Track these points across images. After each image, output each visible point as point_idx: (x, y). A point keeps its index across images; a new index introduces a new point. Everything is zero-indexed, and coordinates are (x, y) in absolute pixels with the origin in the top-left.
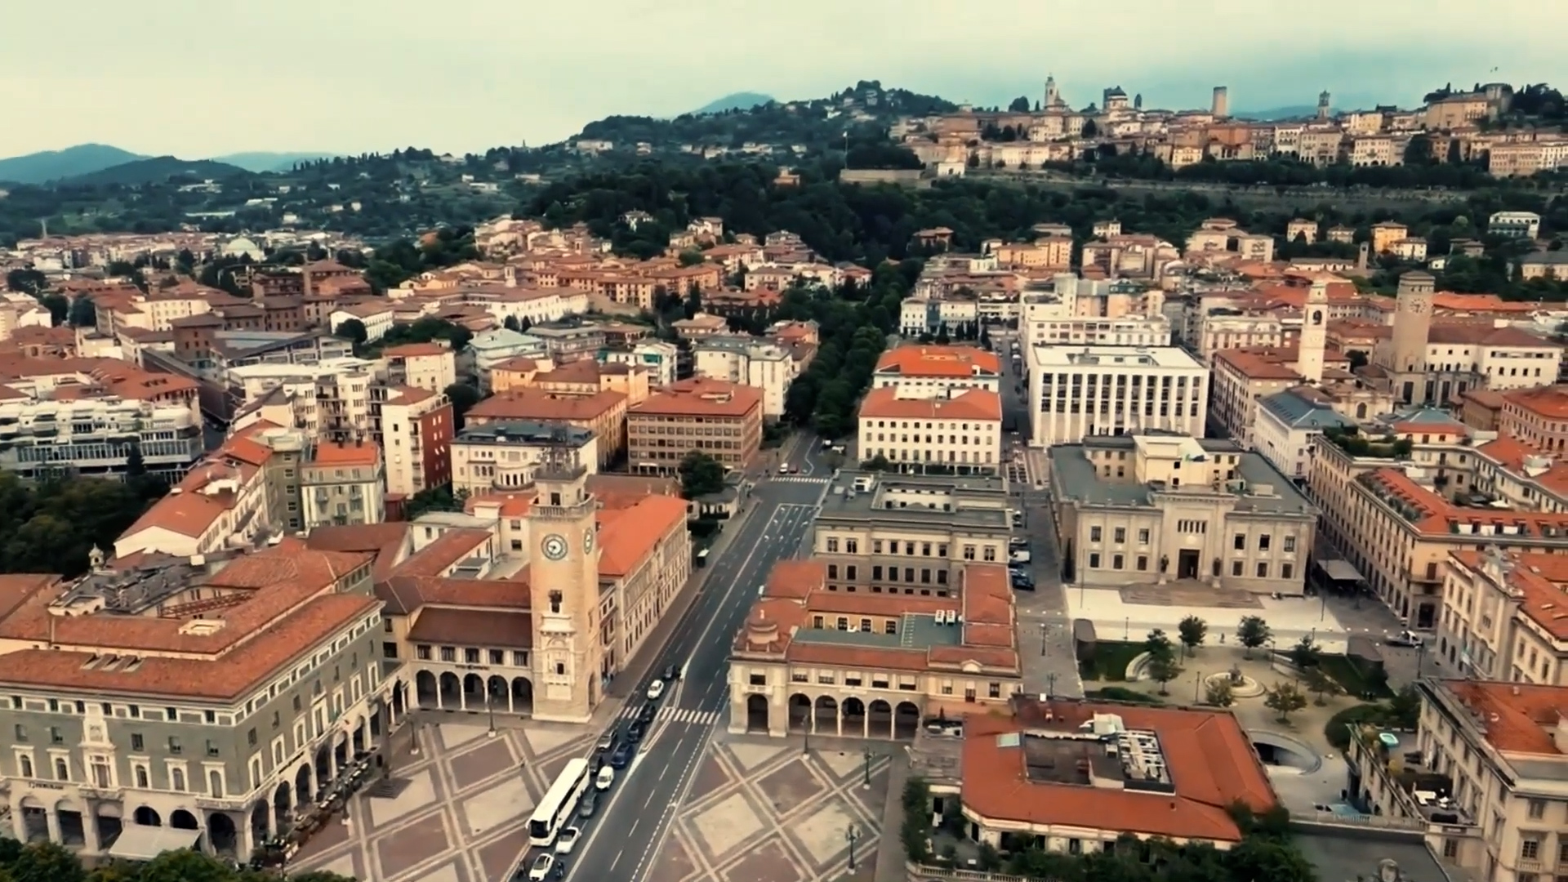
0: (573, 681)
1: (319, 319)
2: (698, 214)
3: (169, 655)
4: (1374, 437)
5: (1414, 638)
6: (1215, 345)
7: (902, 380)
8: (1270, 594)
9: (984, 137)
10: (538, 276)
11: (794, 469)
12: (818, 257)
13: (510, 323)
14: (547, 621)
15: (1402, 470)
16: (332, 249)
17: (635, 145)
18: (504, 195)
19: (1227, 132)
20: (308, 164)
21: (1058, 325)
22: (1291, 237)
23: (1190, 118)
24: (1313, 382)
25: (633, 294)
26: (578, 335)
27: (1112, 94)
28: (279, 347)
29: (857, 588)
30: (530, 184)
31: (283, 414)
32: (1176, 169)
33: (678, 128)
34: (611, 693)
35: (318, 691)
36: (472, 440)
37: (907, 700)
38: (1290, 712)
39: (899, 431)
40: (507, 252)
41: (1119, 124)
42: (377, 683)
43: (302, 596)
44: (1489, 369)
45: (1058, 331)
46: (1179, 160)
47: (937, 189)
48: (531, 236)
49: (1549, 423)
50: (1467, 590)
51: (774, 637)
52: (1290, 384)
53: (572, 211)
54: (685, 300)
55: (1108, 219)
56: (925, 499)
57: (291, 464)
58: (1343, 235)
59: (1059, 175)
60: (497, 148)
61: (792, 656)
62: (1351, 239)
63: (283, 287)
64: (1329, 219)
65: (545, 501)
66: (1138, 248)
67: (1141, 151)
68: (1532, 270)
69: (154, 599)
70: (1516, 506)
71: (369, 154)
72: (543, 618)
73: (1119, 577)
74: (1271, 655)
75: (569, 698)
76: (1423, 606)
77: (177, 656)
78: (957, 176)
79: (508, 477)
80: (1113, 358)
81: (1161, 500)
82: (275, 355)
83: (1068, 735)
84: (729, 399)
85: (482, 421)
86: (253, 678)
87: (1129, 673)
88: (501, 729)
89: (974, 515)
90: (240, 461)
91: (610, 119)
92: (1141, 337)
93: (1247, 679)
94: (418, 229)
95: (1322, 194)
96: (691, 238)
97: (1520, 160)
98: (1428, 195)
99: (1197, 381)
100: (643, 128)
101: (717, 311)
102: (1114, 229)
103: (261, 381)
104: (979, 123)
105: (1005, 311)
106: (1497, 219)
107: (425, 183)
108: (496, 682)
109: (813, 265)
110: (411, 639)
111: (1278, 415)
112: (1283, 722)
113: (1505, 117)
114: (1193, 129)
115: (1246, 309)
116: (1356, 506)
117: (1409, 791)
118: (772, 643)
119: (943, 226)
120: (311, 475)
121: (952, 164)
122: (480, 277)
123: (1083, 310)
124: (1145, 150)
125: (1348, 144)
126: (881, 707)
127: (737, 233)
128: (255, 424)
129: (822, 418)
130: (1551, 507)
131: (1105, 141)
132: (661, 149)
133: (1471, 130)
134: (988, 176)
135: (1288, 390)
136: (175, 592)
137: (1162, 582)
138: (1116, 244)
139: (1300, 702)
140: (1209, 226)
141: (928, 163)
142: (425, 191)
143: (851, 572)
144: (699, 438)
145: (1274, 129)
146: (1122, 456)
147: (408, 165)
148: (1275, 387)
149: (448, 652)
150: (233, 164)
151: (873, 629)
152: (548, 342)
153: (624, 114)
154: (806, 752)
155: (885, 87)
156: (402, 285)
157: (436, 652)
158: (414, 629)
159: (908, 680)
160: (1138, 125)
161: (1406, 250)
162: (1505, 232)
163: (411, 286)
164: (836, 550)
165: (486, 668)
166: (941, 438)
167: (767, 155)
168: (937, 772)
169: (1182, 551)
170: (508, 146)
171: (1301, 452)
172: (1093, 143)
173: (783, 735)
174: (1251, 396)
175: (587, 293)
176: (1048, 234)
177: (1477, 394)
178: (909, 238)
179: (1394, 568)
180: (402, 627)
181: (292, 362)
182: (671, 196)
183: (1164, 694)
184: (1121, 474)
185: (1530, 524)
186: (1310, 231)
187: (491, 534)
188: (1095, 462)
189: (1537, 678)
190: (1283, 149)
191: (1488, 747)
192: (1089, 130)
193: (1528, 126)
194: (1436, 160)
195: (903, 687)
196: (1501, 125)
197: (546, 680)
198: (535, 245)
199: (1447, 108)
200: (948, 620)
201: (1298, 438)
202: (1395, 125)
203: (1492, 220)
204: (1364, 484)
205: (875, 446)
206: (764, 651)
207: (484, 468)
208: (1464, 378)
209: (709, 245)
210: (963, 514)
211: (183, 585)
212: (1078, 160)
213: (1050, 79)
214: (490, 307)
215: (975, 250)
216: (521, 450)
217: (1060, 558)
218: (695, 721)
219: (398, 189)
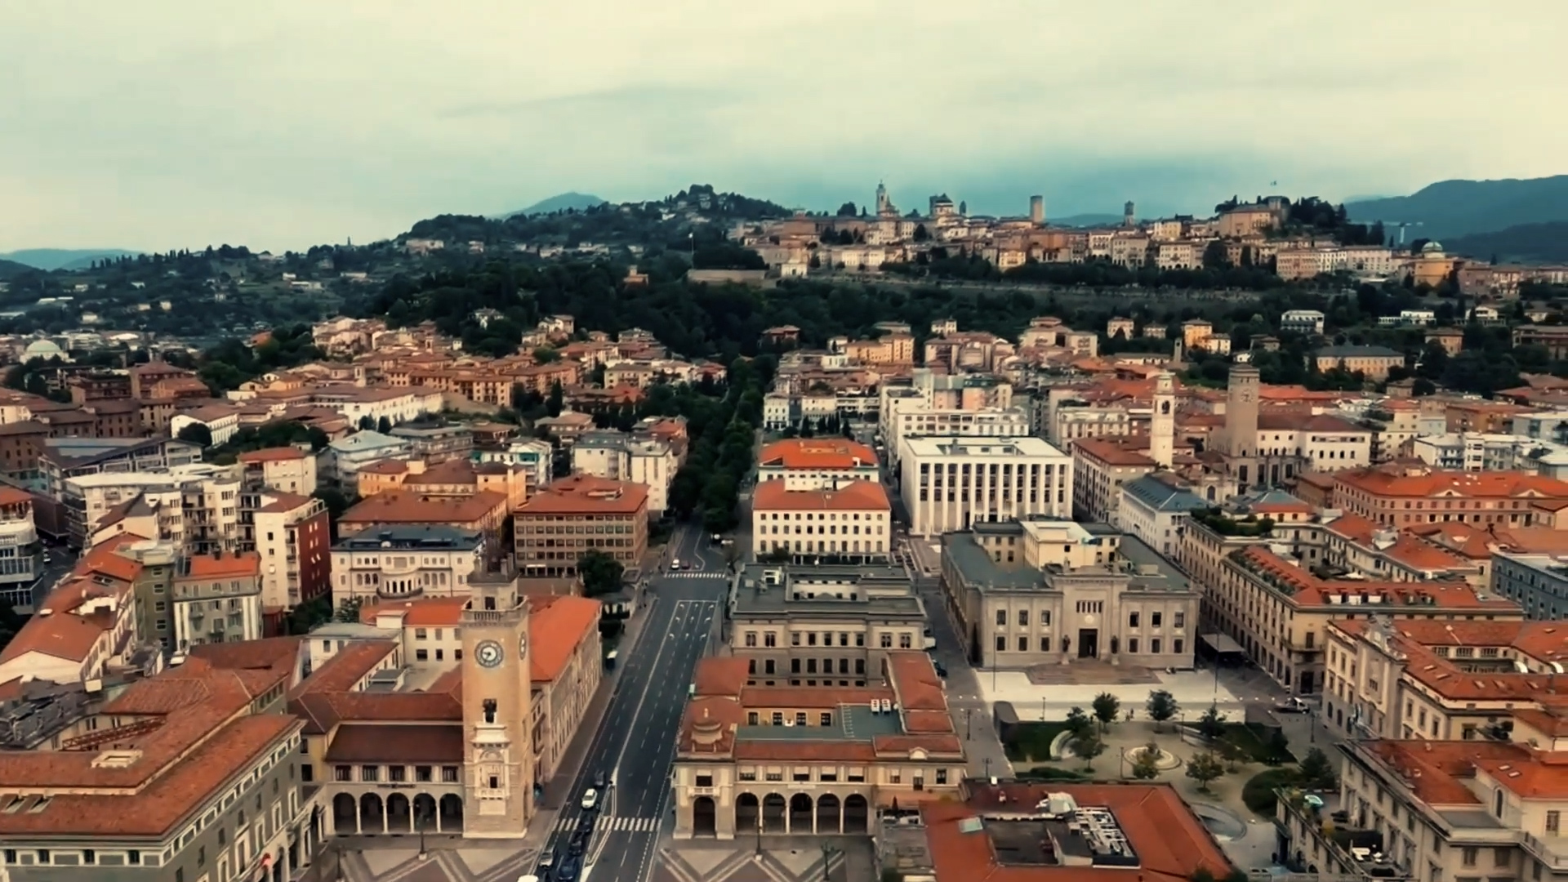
0: (508, 794)
1: (153, 424)
2: (549, 312)
3: (81, 791)
4: (1237, 517)
5: (1301, 704)
6: (1070, 435)
7: (786, 474)
8: (1164, 669)
9: (823, 240)
10: (389, 376)
11: (686, 565)
12: (674, 354)
13: (366, 423)
14: (483, 733)
15: (1267, 547)
16: (155, 350)
17: (467, 244)
18: (327, 294)
19: (1046, 236)
20: (108, 261)
21: (925, 417)
22: (1111, 333)
23: (1012, 224)
24: (1166, 467)
25: (491, 392)
26: (445, 435)
27: (939, 201)
28: (119, 454)
29: (776, 682)
30: (356, 282)
31: (146, 525)
32: (1003, 271)
33: (512, 227)
34: (543, 804)
35: (241, 823)
36: (354, 547)
37: (856, 792)
38: (1210, 782)
39: (793, 523)
40: (350, 351)
41: (947, 228)
42: (296, 810)
43: (219, 719)
44: (1311, 452)
45: (925, 422)
46: (1005, 263)
47: (782, 289)
48: (376, 335)
49: (1379, 500)
50: (1350, 657)
51: (719, 736)
52: (1147, 470)
53: (415, 309)
54: (546, 398)
55: (944, 317)
56: (832, 589)
57: (162, 578)
58: (1156, 332)
59: (894, 276)
60: (319, 245)
61: (738, 754)
62: (1164, 335)
63: (107, 391)
64: (1144, 318)
65: (478, 606)
66: (977, 345)
67: (969, 254)
68: (1326, 363)
69: (50, 731)
70: (1369, 577)
71: (177, 252)
72: (476, 729)
73: (1025, 658)
74: (1179, 727)
75: (503, 813)
76: (1304, 674)
77: (90, 792)
78: (800, 277)
79: (395, 584)
80: (979, 448)
81: (1061, 582)
82: (118, 462)
83: (1025, 816)
84: (619, 496)
85: (358, 527)
86: (181, 811)
87: (1053, 751)
88: (432, 850)
89: (887, 603)
90: (110, 578)
91: (440, 217)
92: (1001, 428)
93: (1163, 752)
94: (235, 329)
95: (1134, 294)
96: (544, 336)
97: (1302, 264)
98: (1226, 295)
99: (1062, 467)
100: (474, 228)
101: (581, 408)
102: (951, 327)
103: (104, 490)
104: (817, 225)
105: (861, 405)
106: (1288, 317)
107: (242, 282)
108: (424, 801)
109: (672, 361)
110: (328, 760)
111: (1142, 499)
112: (1203, 791)
113: (1286, 227)
114: (1015, 234)
115: (1095, 400)
116: (1231, 582)
117: (1347, 849)
118: (717, 742)
119: (791, 324)
120: (185, 590)
121: (795, 266)
122: (327, 377)
123: (941, 403)
124: (974, 253)
125: (1154, 249)
126: (831, 802)
127: (589, 330)
128: (116, 536)
129: (709, 512)
130: (1402, 576)
131: (934, 244)
132: (495, 248)
133: (1256, 237)
134: (830, 277)
135: (1148, 475)
136: (71, 722)
137: (1065, 662)
138: (955, 341)
139: (1217, 771)
140: (1036, 323)
141: (772, 264)
142: (243, 290)
143: (770, 666)
144: (590, 536)
145: (1088, 235)
146: (1011, 542)
147: (222, 262)
148: (1134, 473)
149: (370, 772)
150: (19, 261)
151: (808, 722)
152: (412, 443)
153: (454, 214)
154: (759, 851)
155: (717, 191)
156: (242, 387)
157: (356, 772)
158: (332, 747)
159: (856, 771)
160: (966, 230)
161: (1213, 345)
162: (1296, 328)
163: (253, 388)
164: (754, 644)
165: (411, 786)
166: (833, 529)
167: (603, 254)
168: (906, 862)
169: (1082, 631)
170: (332, 245)
171: (1168, 533)
172: (925, 247)
173: (731, 837)
174: (1112, 482)
175: (442, 392)
176: (889, 332)
177: (1306, 475)
178: (759, 335)
179: (1273, 638)
180: (319, 747)
181: (134, 470)
182: (521, 294)
183: (1089, 770)
184: (1011, 559)
185: (1390, 591)
186: (1128, 327)
187: (397, 644)
188: (986, 547)
189: (1427, 735)
190: (1097, 253)
191: (1417, 800)
192: (920, 235)
193: (1306, 235)
194: (1231, 263)
195: (851, 779)
196: (1284, 234)
197: (478, 794)
198: (379, 344)
199: (1236, 218)
200: (885, 709)
201: (1164, 520)
202: (1193, 232)
203: (1283, 317)
204: (1237, 562)
205: (769, 537)
206: (712, 751)
207: (367, 576)
208: (1290, 461)
209: (563, 343)
210: (873, 603)
211: (78, 714)
212: (911, 262)
213: (881, 186)
214: (342, 407)
215: (821, 346)
216: (407, 555)
217: (968, 642)
218: (637, 829)
219: (213, 288)
